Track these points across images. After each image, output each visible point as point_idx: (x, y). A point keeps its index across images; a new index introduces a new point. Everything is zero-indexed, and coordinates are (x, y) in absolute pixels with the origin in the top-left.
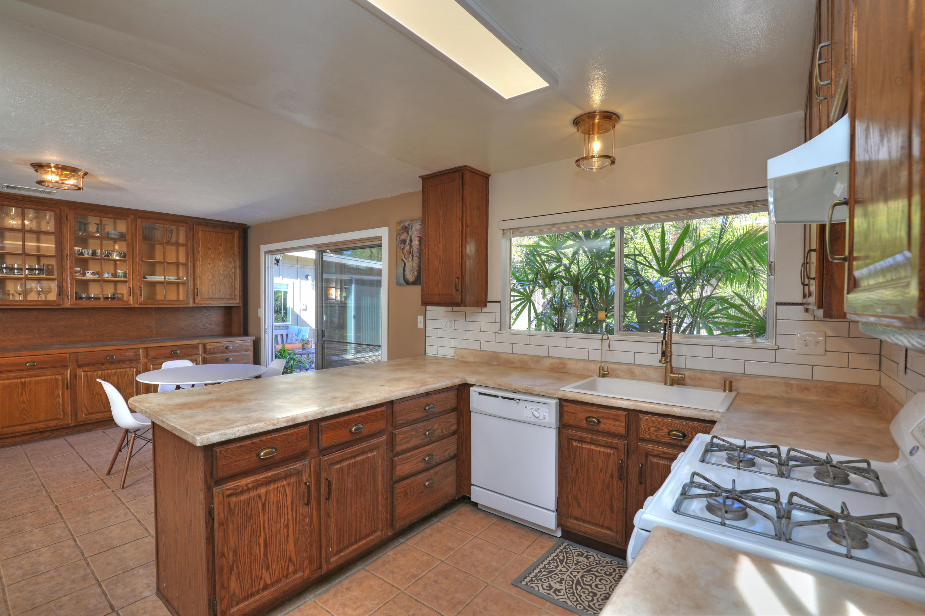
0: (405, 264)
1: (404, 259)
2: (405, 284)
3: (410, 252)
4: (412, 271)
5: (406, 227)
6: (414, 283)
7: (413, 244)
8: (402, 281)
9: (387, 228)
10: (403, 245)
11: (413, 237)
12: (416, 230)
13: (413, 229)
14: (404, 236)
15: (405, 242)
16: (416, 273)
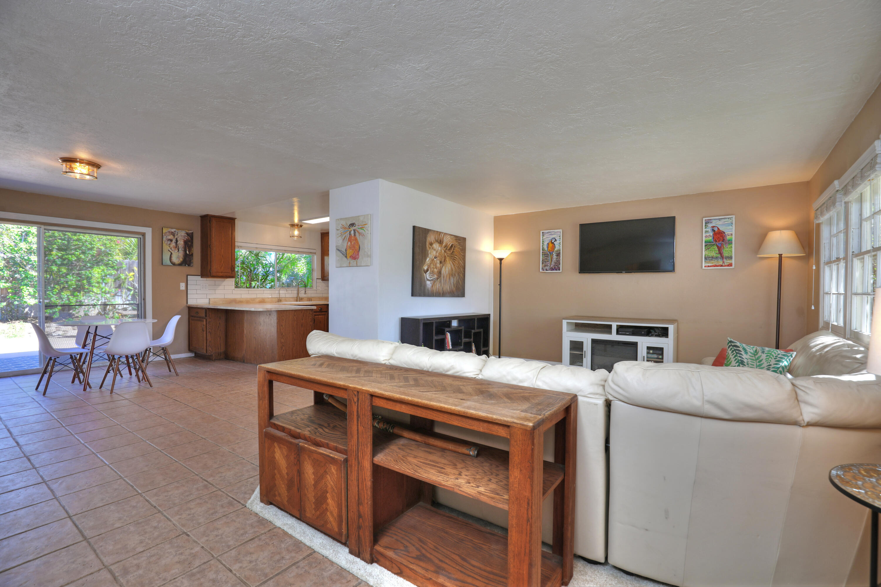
0: (171, 254)
1: (170, 250)
2: (171, 265)
3: (177, 246)
4: (178, 257)
5: (172, 232)
6: (180, 265)
7: (178, 243)
8: (169, 263)
9: (151, 229)
10: (169, 242)
11: (178, 239)
12: (181, 236)
13: (179, 235)
14: (171, 237)
15: (171, 240)
16: (181, 260)
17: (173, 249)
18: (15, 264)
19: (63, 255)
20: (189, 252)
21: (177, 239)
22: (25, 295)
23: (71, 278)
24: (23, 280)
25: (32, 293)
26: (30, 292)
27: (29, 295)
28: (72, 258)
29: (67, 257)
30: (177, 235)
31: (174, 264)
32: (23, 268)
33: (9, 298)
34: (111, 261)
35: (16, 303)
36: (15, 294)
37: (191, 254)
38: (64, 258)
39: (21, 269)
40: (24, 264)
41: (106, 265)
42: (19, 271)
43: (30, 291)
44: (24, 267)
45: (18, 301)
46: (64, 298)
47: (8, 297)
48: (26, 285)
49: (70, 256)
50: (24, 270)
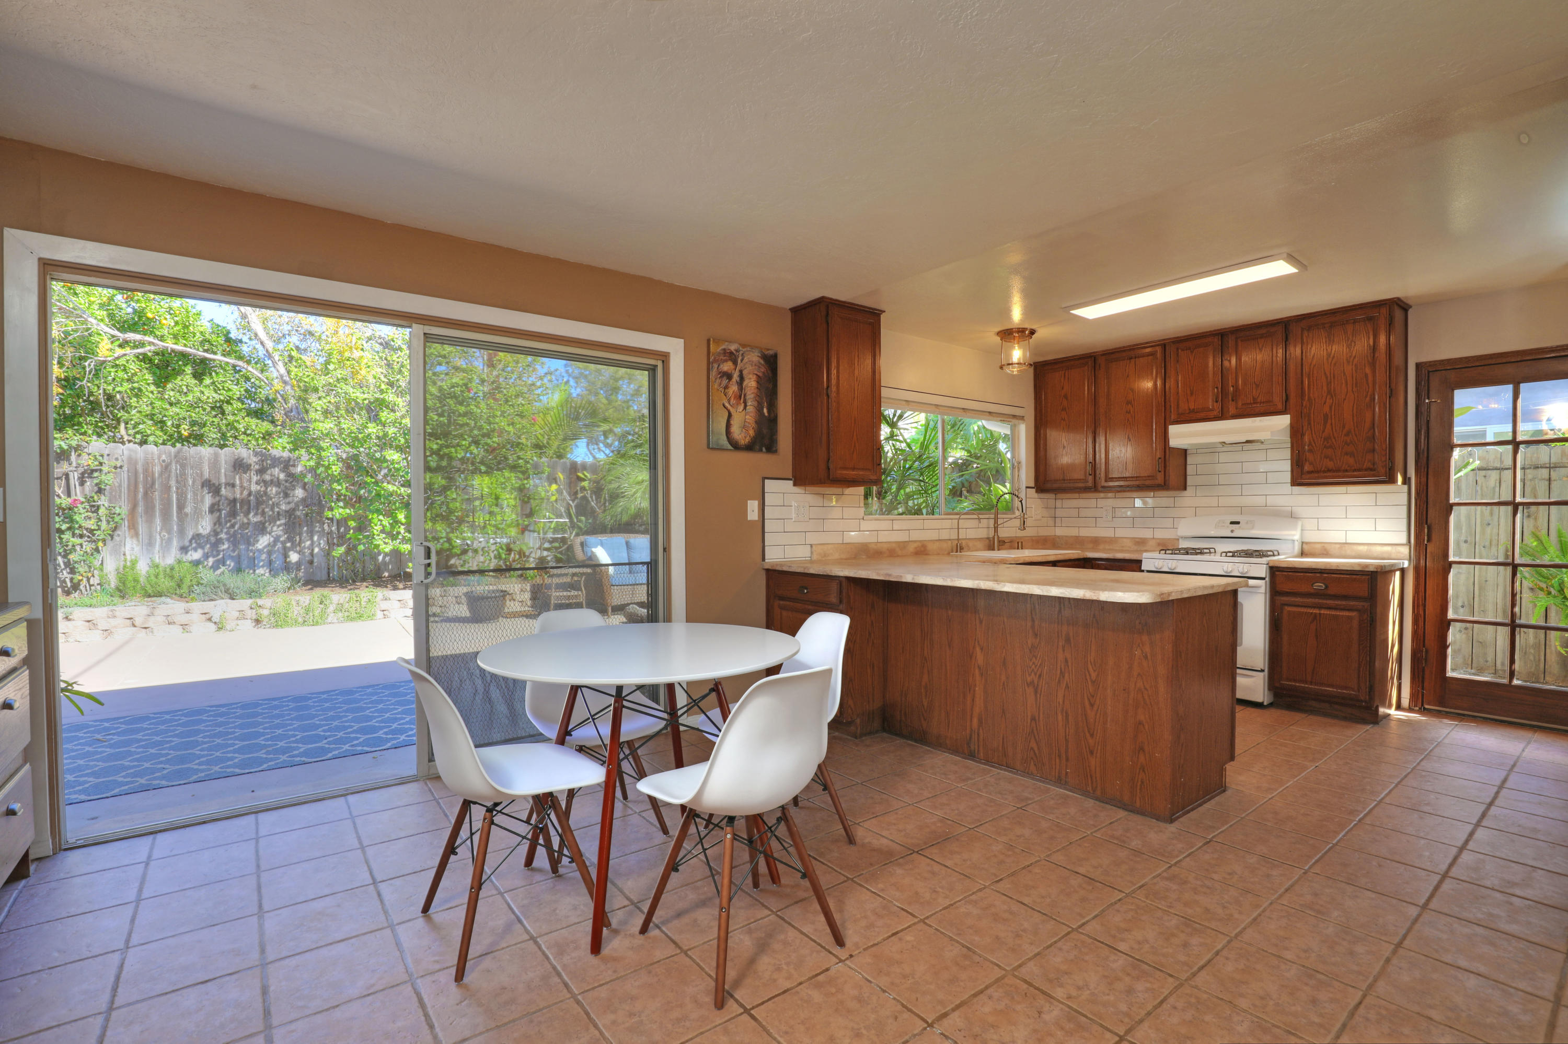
0: (730, 415)
1: (727, 405)
3: (740, 396)
4: (744, 427)
5: (731, 353)
6: (749, 448)
7: (745, 383)
8: (724, 441)
9: (683, 340)
10: (725, 381)
11: (745, 372)
12: (751, 363)
13: (746, 359)
14: (727, 367)
15: (729, 376)
16: (752, 433)
17: (733, 401)
18: (360, 469)
19: (442, 446)
20: (769, 412)
21: (741, 371)
22: (375, 532)
23: (454, 496)
24: (372, 502)
25: (388, 528)
26: (383, 527)
27: (383, 531)
28: (456, 452)
29: (446, 451)
30: (742, 360)
31: (736, 446)
32: (372, 477)
33: (350, 539)
34: (522, 459)
35: (361, 548)
36: (360, 529)
37: (772, 415)
38: (441, 453)
39: (369, 479)
40: (374, 469)
41: (514, 468)
42: (366, 483)
43: (384, 523)
44: (374, 476)
45: (364, 544)
46: (442, 538)
47: (348, 536)
48: (378, 511)
49: (453, 450)
50: (373, 480)
